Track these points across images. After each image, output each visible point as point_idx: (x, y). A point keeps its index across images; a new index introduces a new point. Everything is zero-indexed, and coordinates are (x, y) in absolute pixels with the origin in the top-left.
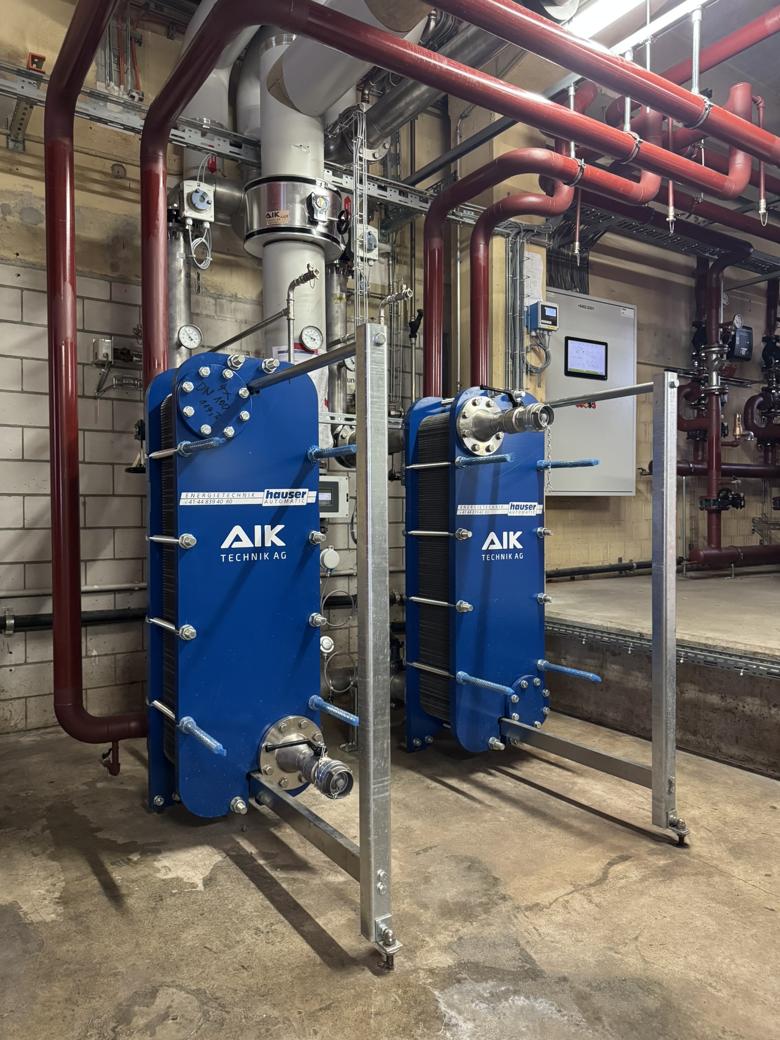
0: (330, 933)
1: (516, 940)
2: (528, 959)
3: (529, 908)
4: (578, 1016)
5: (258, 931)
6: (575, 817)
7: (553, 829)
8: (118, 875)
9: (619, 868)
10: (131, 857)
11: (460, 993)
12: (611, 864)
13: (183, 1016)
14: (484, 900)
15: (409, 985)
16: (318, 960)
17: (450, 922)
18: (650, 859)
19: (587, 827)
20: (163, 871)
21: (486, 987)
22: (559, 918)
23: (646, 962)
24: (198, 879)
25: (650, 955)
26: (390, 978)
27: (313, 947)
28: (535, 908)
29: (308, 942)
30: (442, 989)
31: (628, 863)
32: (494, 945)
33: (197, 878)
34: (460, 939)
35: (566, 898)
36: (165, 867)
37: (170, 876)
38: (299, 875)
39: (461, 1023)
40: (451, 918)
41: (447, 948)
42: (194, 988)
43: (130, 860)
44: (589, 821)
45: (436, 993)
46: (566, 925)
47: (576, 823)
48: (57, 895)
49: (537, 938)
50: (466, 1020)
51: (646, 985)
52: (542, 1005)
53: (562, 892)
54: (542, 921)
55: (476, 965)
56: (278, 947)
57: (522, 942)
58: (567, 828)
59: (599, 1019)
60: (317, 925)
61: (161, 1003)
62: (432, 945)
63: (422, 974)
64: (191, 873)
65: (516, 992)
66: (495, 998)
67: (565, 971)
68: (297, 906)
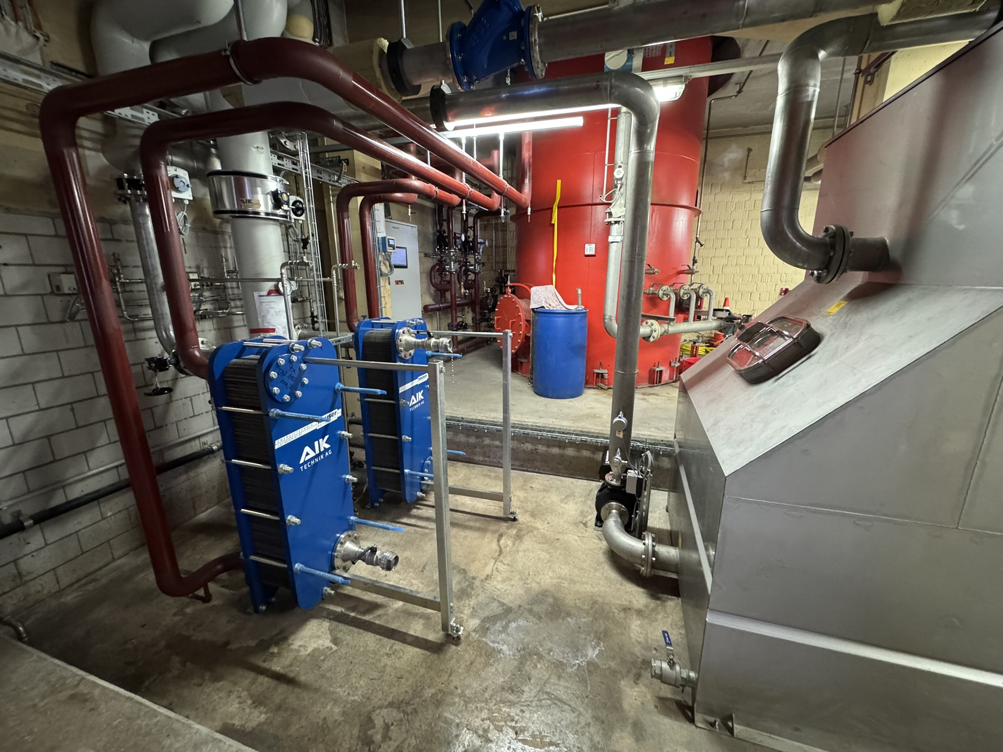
0: (420, 636)
1: (493, 597)
2: (503, 604)
3: (486, 579)
4: (534, 620)
5: (388, 655)
6: (469, 520)
7: (466, 531)
8: (277, 666)
9: (502, 542)
10: (271, 650)
11: (492, 634)
12: (498, 541)
13: (395, 721)
14: (467, 583)
15: (472, 643)
16: (428, 653)
17: (463, 602)
18: (510, 531)
19: (478, 524)
20: (302, 649)
21: (498, 626)
22: (499, 578)
23: (538, 583)
24: (328, 643)
25: (537, 579)
26: (463, 644)
27: (420, 648)
28: (488, 577)
29: (416, 647)
30: (485, 636)
31: (504, 538)
32: (487, 605)
33: (325, 642)
34: (473, 608)
35: (495, 566)
36: (300, 646)
37: (310, 650)
38: (380, 612)
39: (502, 647)
40: (462, 599)
41: (472, 616)
42: (386, 703)
43: (272, 653)
44: (476, 520)
45: (484, 639)
46: (504, 581)
47: (471, 524)
48: (249, 702)
49: (499, 592)
50: (503, 645)
51: (544, 593)
52: (521, 622)
53: (492, 564)
54: (495, 583)
55: (488, 618)
56: (405, 658)
57: (495, 597)
58: (471, 528)
59: (540, 617)
60: (412, 636)
61: (379, 722)
62: (465, 618)
63: (473, 634)
64: (321, 642)
65: (510, 622)
66: (505, 628)
67: (518, 603)
68: (394, 630)
